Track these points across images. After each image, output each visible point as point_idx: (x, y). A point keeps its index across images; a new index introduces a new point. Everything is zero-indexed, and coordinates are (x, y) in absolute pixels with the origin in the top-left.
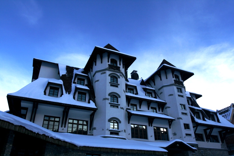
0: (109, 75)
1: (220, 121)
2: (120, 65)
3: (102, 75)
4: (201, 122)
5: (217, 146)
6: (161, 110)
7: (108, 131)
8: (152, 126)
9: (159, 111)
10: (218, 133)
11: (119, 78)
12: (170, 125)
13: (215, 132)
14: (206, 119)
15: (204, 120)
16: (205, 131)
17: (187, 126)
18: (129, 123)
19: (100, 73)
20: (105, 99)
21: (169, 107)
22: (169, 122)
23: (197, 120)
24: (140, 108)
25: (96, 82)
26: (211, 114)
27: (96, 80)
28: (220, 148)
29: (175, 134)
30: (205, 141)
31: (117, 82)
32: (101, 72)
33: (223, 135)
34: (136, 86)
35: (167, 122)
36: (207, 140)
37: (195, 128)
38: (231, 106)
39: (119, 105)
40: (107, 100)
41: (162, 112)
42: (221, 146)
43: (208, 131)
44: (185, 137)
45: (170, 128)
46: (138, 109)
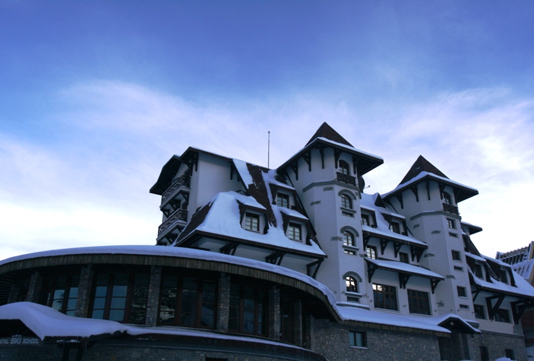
0: (340, 194)
1: (517, 284)
2: (355, 173)
3: (326, 192)
4: (485, 286)
5: (507, 328)
6: (415, 259)
7: (344, 294)
8: (404, 288)
9: (413, 260)
10: (510, 305)
11: (355, 199)
12: (433, 288)
13: (506, 305)
14: (492, 279)
15: (489, 280)
16: (488, 300)
17: (461, 291)
18: (370, 282)
19: (321, 188)
20: (335, 239)
21: (432, 255)
22: (432, 282)
23: (478, 281)
24: (382, 254)
25: (315, 205)
26: (502, 269)
27: (315, 201)
28: (512, 333)
29: (441, 304)
30: (486, 319)
31: (351, 207)
32: (325, 187)
33: (517, 308)
34: (374, 212)
35: (429, 281)
36: (491, 318)
37: (475, 294)
38: (529, 247)
39: (358, 249)
40: (339, 241)
41: (418, 261)
42: (512, 330)
43: (494, 302)
44: (458, 311)
45: (433, 293)
46: (380, 255)
